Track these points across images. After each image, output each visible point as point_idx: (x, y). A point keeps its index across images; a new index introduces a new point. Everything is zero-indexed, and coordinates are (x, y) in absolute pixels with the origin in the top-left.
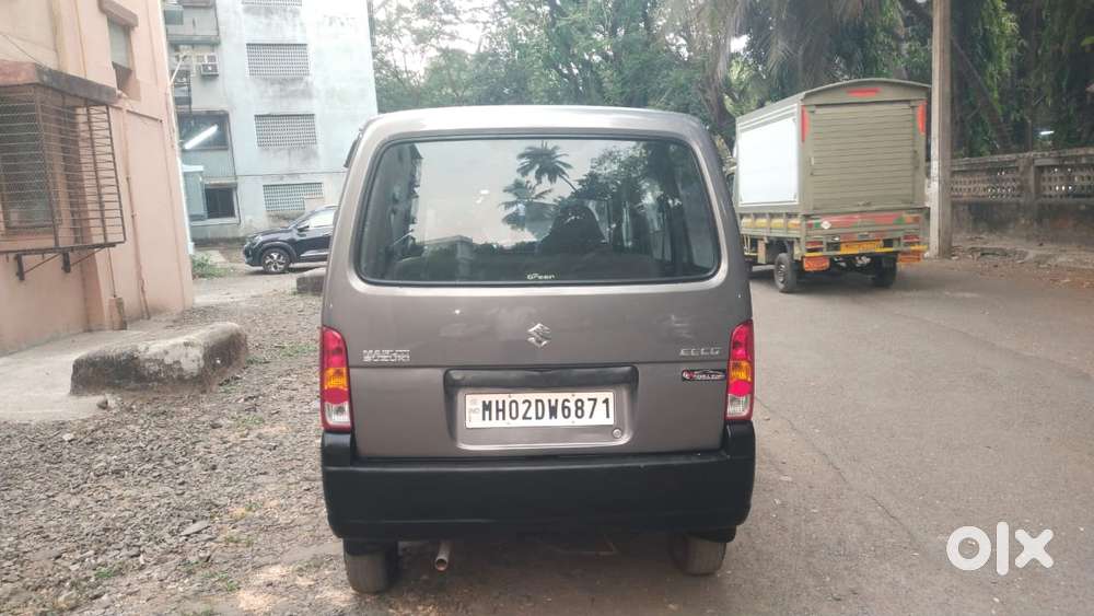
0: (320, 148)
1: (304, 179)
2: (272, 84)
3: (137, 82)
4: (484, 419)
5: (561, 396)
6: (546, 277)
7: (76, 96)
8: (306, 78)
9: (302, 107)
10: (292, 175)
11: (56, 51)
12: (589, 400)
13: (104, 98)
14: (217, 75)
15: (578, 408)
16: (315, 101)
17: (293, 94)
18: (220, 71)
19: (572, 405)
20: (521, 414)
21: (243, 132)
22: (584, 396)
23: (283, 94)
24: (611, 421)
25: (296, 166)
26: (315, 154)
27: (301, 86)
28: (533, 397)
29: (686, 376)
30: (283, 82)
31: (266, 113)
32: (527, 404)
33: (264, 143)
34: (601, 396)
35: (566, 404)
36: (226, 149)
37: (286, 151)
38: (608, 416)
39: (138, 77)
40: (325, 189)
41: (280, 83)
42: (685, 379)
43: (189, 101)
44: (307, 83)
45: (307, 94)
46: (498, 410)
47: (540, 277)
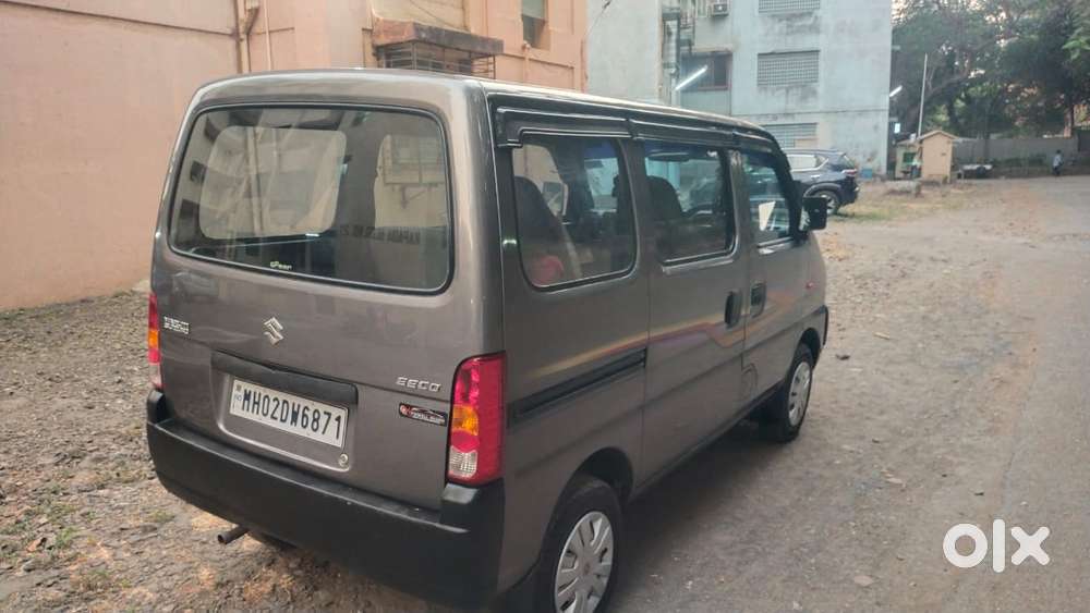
0: (821, 88)
1: (799, 120)
2: (780, 20)
3: (549, 32)
4: (243, 409)
5: (303, 402)
6: (285, 267)
7: (458, 49)
8: (816, 11)
9: (807, 42)
10: (787, 115)
11: (463, 8)
12: (325, 413)
13: (489, 50)
14: (726, 15)
15: (315, 420)
16: (822, 36)
17: (800, 30)
18: (730, 11)
19: (310, 414)
20: (270, 413)
21: (744, 73)
22: (322, 408)
23: (790, 30)
24: (339, 443)
25: (792, 106)
26: (814, 93)
27: (809, 21)
28: (282, 396)
29: (404, 410)
30: (791, 17)
31: (769, 51)
32: (276, 403)
33: (763, 83)
34: (336, 412)
35: (306, 412)
36: (726, 89)
37: (784, 91)
38: (338, 436)
39: (551, 28)
40: (819, 130)
41: (788, 19)
42: (401, 413)
43: (690, 43)
44: (816, 18)
45: (815, 29)
46: (255, 403)
47: (280, 266)
